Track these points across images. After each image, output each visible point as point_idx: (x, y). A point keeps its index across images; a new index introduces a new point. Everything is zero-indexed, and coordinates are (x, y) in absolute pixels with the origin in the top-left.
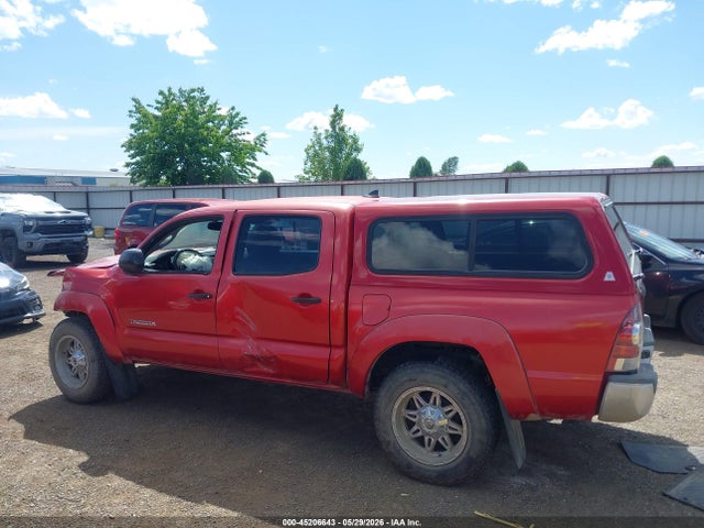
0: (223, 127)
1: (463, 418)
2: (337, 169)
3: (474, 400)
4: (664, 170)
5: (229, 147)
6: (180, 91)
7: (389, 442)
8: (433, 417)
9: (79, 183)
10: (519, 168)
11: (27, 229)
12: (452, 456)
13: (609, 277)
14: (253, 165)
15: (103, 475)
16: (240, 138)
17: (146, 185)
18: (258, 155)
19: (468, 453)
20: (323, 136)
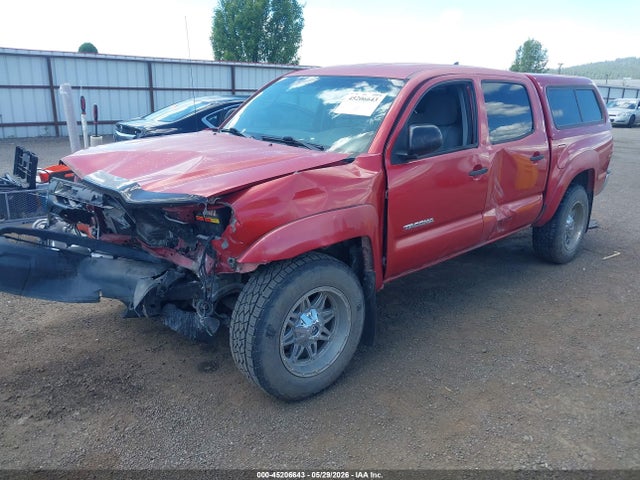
4: (88, 55)
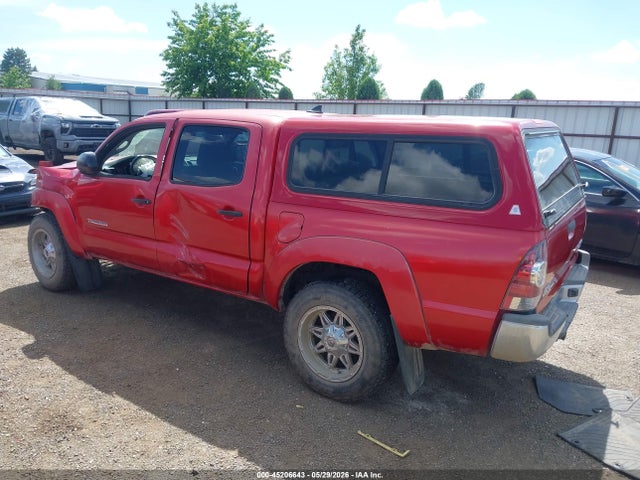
0: (252, 44)
1: (359, 339)
2: (353, 87)
3: (370, 324)
5: (255, 63)
6: (214, 7)
7: (294, 356)
8: (336, 336)
9: (133, 91)
10: (527, 96)
11: (64, 130)
12: (349, 374)
13: (515, 210)
14: (277, 81)
15: (38, 358)
16: (267, 54)
17: (180, 95)
18: (282, 72)
19: (362, 374)
20: (342, 55)
